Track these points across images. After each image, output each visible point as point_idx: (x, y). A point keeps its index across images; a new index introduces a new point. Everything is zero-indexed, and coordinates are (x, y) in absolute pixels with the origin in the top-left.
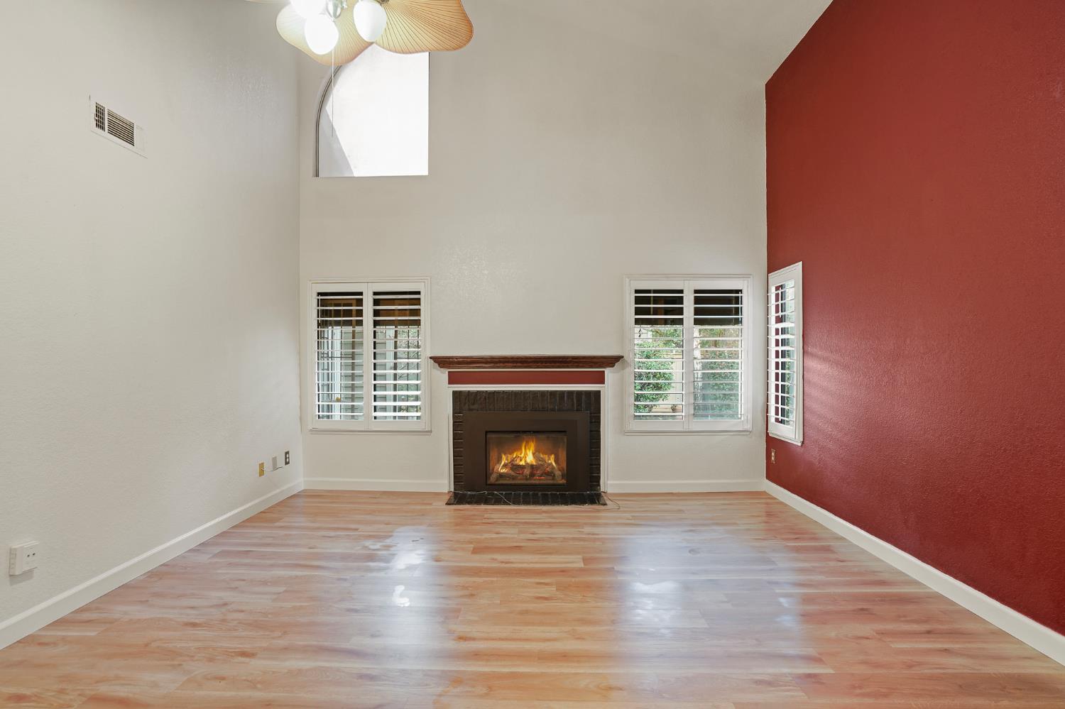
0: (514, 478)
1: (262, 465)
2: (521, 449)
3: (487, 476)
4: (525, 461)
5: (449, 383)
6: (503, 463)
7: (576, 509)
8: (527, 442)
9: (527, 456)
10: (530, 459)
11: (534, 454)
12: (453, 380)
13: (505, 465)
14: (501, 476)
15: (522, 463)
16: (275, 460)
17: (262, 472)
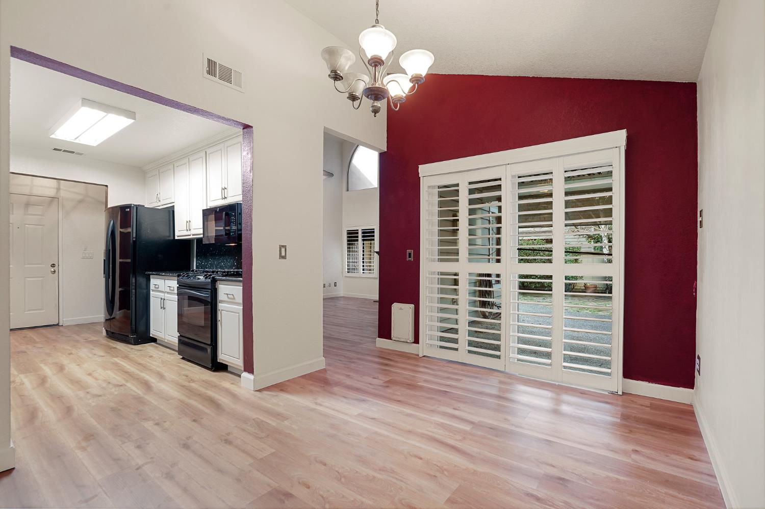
1: (324, 284)
16: (330, 284)
17: (324, 287)
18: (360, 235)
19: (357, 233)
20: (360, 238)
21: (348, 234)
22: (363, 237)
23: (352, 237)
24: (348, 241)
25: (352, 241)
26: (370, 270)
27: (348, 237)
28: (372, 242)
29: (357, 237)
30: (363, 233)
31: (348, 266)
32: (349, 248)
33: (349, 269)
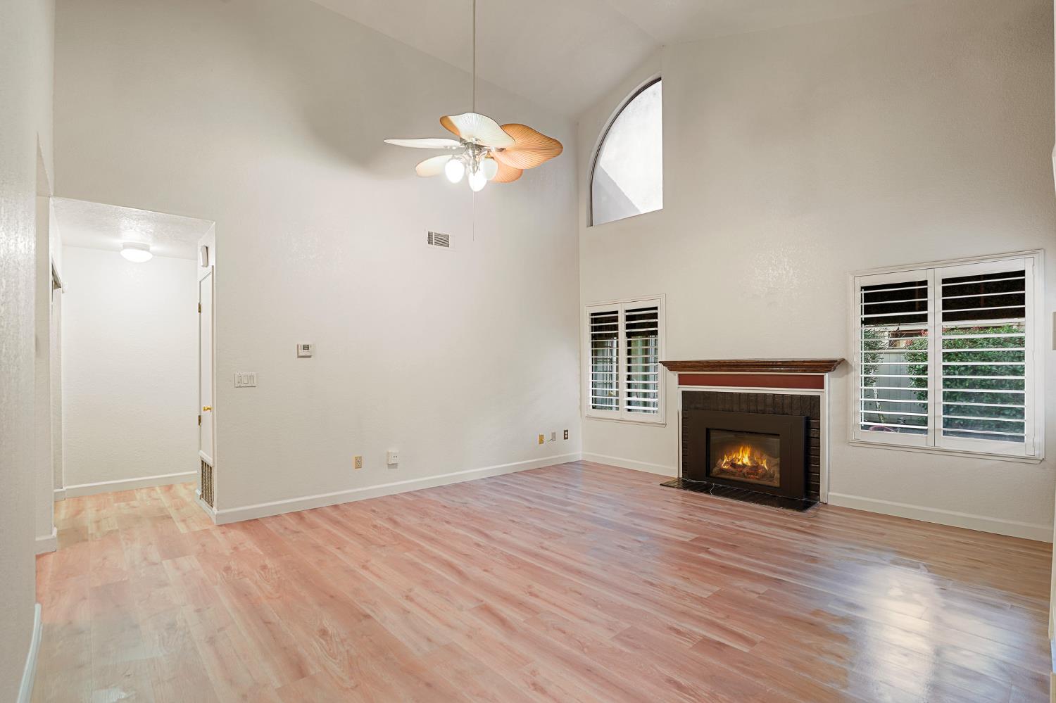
0: (733, 474)
1: (542, 437)
2: (739, 452)
3: (708, 471)
4: (742, 462)
5: (679, 384)
6: (724, 462)
7: (766, 509)
8: (744, 448)
9: (744, 457)
10: (746, 460)
11: (749, 457)
12: (682, 381)
13: (727, 463)
14: (723, 471)
15: (740, 463)
16: (554, 434)
17: (541, 441)
18: (622, 323)
19: (616, 319)
20: (622, 331)
21: (594, 321)
22: (628, 326)
23: (603, 326)
24: (594, 337)
25: (600, 336)
26: (645, 404)
27: (594, 329)
28: (651, 338)
29: (616, 328)
30: (628, 318)
31: (594, 393)
32: (595, 353)
33: (594, 401)
